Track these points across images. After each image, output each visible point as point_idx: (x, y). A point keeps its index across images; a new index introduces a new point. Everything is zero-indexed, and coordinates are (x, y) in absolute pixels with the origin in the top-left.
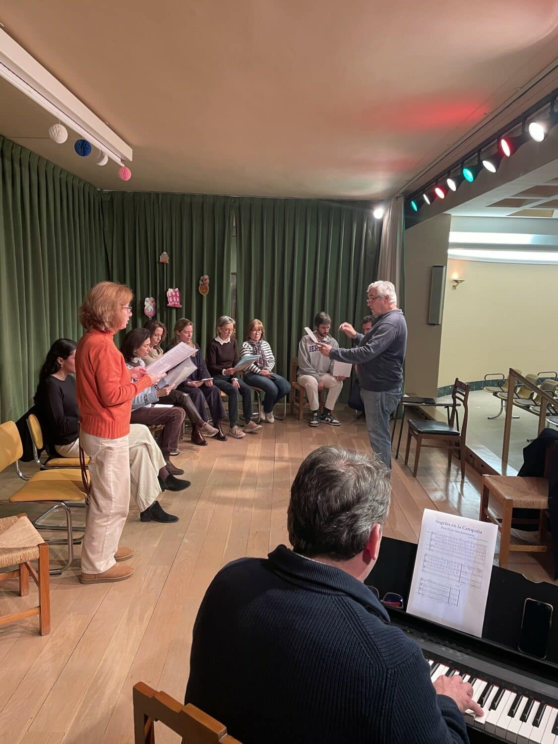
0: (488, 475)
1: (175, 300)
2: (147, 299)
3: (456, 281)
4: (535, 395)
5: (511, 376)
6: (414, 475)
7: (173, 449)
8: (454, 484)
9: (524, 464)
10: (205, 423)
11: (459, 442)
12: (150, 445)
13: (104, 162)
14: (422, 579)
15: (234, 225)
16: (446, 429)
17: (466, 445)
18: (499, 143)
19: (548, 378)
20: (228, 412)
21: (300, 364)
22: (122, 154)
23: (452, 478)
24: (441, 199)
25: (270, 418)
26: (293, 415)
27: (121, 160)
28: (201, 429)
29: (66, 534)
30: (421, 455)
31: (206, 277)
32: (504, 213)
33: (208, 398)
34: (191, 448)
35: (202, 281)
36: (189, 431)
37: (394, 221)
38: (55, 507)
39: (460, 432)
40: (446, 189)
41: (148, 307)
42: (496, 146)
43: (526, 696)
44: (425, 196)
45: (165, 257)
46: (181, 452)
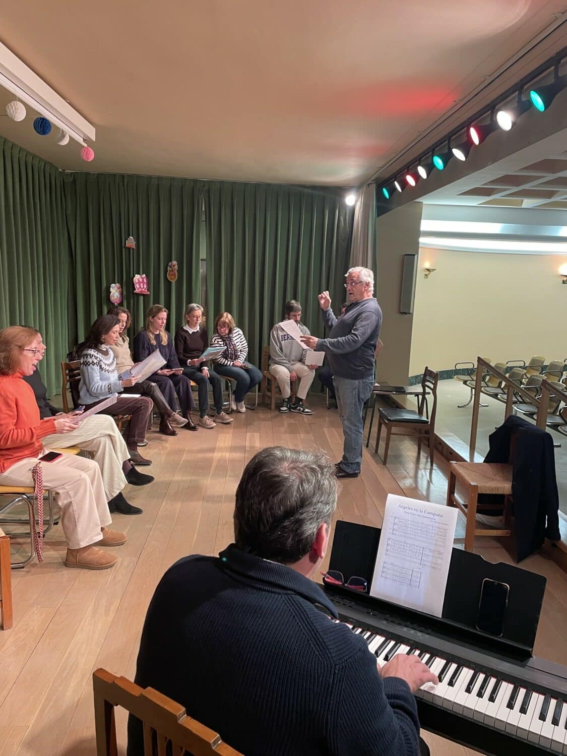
0: (455, 462)
1: (142, 286)
2: (113, 285)
3: (428, 270)
4: (504, 384)
5: (479, 365)
6: (385, 463)
7: (139, 439)
8: (423, 471)
9: (490, 451)
10: (174, 413)
11: (428, 430)
12: (114, 436)
13: (65, 142)
14: (385, 563)
15: (203, 209)
16: (416, 417)
17: (435, 432)
18: (468, 130)
19: (516, 367)
20: (198, 402)
21: (272, 354)
22: (84, 134)
23: (421, 466)
24: (412, 186)
25: (242, 407)
26: (265, 405)
27: (84, 139)
28: (170, 419)
29: (28, 527)
30: (391, 443)
31: (175, 263)
32: (475, 201)
33: (177, 387)
34: (159, 439)
35: (170, 267)
36: (158, 421)
37: (366, 207)
38: (17, 500)
39: (429, 420)
40: (417, 177)
41: (114, 293)
42: (465, 135)
43: (483, 673)
44: (396, 183)
45: (131, 242)
46: (150, 443)
